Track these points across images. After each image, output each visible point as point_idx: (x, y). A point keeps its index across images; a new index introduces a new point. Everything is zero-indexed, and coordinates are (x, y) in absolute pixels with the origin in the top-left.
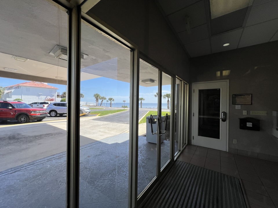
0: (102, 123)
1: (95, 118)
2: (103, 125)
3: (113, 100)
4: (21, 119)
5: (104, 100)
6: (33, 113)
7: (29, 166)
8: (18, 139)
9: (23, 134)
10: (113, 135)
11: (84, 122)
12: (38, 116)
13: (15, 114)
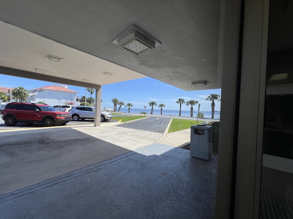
0: (128, 131)
1: (118, 124)
2: (129, 132)
3: (132, 106)
4: (47, 122)
5: (122, 105)
6: (58, 117)
7: (67, 178)
8: (48, 143)
9: (52, 138)
10: (146, 145)
11: (108, 128)
12: (63, 119)
13: (42, 117)
